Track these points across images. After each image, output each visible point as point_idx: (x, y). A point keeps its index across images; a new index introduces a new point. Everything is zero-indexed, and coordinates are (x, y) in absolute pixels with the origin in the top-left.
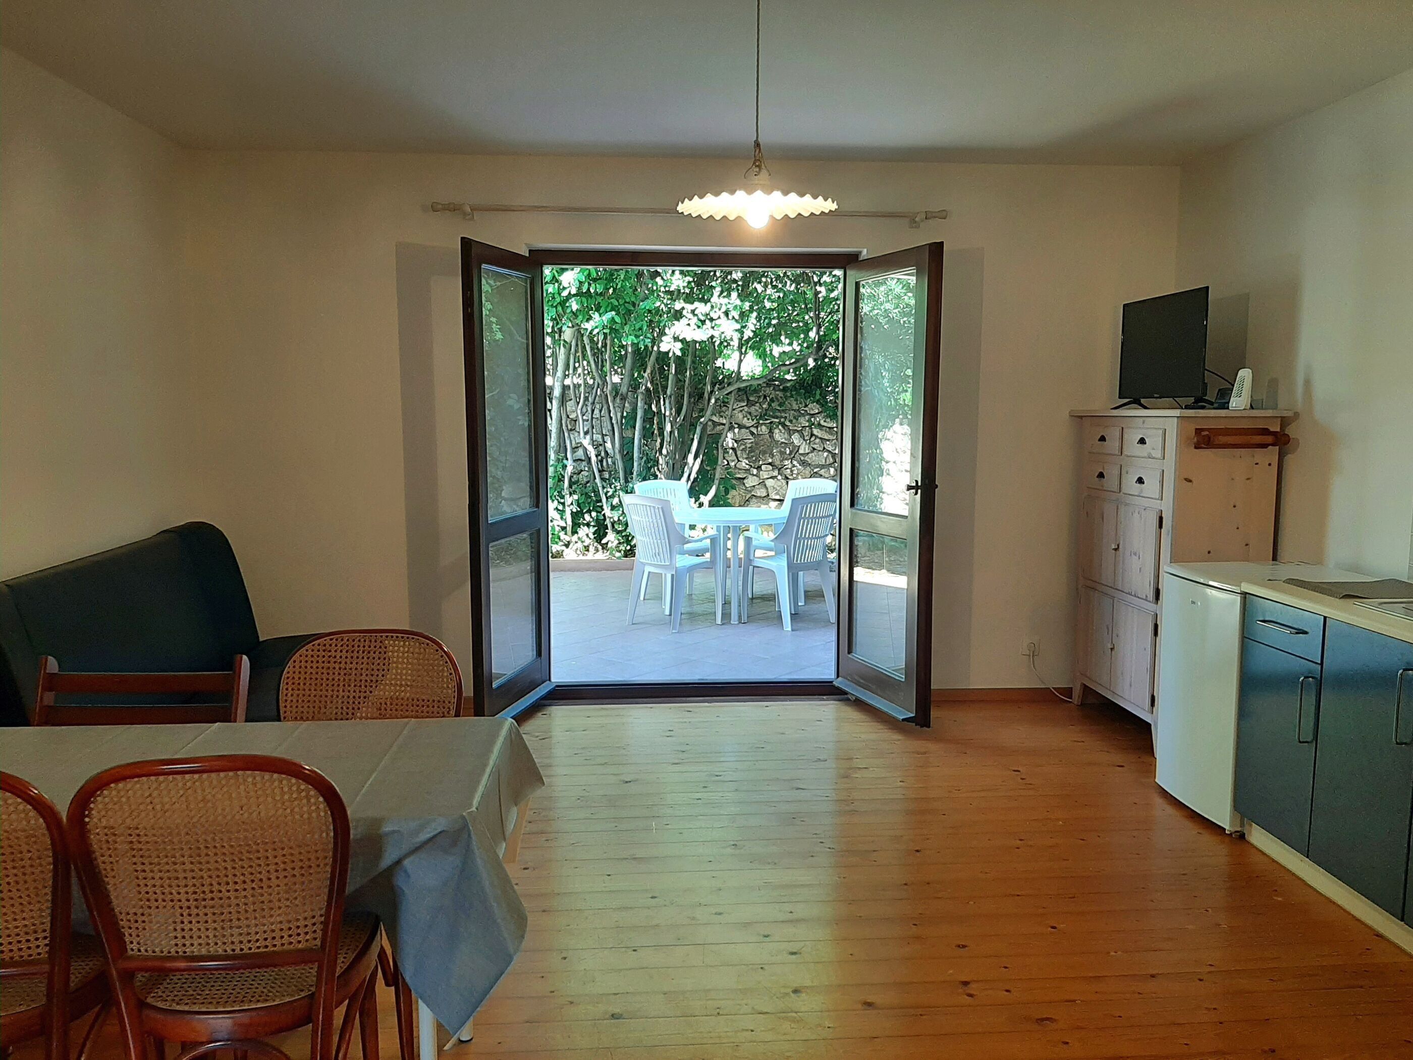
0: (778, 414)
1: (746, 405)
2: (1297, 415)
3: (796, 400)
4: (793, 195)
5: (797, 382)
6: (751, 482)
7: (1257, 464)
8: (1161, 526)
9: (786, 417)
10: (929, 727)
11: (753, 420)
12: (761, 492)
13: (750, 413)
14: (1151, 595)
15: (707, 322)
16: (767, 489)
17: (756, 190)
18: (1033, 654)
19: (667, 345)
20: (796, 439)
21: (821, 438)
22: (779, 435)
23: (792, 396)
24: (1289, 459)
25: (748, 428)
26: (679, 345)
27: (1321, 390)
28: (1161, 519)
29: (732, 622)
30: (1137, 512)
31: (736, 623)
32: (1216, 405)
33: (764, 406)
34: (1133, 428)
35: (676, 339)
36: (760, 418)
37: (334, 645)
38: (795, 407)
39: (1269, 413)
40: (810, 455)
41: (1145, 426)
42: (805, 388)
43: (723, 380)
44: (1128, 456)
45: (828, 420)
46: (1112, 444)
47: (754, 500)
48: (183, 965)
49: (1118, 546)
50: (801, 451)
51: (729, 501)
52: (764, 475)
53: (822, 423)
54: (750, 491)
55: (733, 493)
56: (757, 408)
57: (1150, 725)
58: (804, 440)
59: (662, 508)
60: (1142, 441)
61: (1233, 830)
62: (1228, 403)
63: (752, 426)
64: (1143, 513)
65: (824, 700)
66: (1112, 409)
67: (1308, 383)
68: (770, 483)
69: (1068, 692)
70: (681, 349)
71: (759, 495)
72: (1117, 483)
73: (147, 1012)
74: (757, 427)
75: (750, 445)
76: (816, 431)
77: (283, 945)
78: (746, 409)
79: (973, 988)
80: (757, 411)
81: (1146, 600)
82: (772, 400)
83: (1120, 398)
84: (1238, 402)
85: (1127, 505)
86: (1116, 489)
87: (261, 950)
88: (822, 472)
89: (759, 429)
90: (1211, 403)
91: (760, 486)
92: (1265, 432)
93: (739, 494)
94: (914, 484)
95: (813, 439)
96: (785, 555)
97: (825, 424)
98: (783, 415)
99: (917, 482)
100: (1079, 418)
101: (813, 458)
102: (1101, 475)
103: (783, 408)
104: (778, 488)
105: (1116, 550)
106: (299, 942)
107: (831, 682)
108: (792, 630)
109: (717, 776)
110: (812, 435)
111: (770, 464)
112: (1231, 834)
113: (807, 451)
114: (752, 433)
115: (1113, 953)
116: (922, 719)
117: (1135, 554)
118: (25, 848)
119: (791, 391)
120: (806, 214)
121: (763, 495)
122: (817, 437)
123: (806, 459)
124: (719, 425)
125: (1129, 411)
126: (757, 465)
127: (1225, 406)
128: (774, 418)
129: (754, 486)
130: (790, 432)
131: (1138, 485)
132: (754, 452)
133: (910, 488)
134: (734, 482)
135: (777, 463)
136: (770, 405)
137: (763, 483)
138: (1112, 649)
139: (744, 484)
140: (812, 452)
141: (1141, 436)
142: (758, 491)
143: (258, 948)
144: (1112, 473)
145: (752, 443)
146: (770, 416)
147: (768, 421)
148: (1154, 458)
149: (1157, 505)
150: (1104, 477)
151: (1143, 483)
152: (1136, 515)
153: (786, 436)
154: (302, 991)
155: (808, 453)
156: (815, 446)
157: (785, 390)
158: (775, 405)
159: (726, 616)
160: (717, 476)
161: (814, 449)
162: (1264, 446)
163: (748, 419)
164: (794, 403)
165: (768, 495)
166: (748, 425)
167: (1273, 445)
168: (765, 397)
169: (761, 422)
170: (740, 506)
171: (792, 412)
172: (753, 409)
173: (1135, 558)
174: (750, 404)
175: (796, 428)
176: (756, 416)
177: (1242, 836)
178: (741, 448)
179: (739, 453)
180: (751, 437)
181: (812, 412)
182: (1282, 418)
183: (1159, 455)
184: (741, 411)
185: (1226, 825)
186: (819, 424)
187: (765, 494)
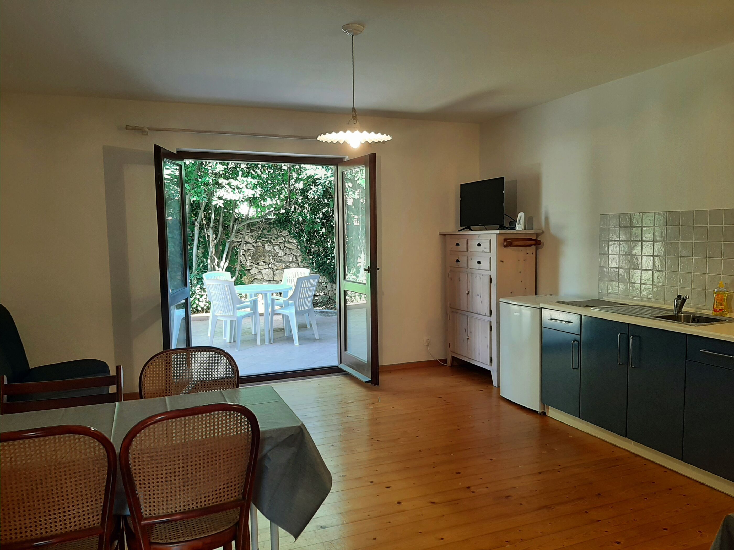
0: (267, 236)
1: (250, 232)
2: (543, 232)
3: (276, 229)
4: (373, 133)
5: (276, 220)
6: (254, 271)
7: (528, 253)
8: (491, 282)
9: (271, 238)
10: (378, 385)
11: (254, 239)
12: (259, 277)
13: (252, 236)
14: (488, 314)
15: (236, 189)
16: (262, 275)
17: (356, 130)
18: (428, 344)
19: (215, 202)
20: (276, 248)
21: (289, 248)
22: (268, 247)
23: (274, 227)
24: (540, 251)
25: (251, 244)
26: (222, 202)
27: (553, 221)
28: (491, 279)
29: (265, 343)
30: (478, 277)
31: (268, 343)
32: (509, 228)
33: (259, 232)
34: (474, 239)
35: (220, 198)
36: (258, 238)
37: (168, 357)
38: (276, 233)
39: (532, 231)
40: (284, 257)
41: (480, 238)
42: (280, 223)
43: (239, 219)
44: (471, 252)
45: (293, 239)
46: (463, 246)
47: (256, 281)
48: (178, 517)
49: (469, 292)
50: (279, 255)
51: (243, 282)
52: (261, 267)
53: (290, 240)
54: (254, 276)
55: (244, 277)
56: (256, 233)
57: (490, 371)
58: (281, 249)
59: (229, 286)
60: (479, 245)
61: (541, 411)
62: (515, 227)
63: (253, 243)
64: (481, 277)
65: (336, 375)
66: (458, 231)
67: (547, 219)
68: (263, 272)
69: (445, 361)
70: (223, 204)
71: (258, 278)
72: (466, 264)
73: (153, 547)
74: (256, 243)
75: (253, 252)
76: (287, 245)
77: (225, 499)
78: (250, 234)
79: (473, 489)
80: (256, 235)
81: (485, 315)
82: (264, 229)
83: (461, 226)
84: (519, 227)
85: (472, 273)
86: (466, 266)
87: (215, 504)
88: (291, 265)
89: (257, 244)
90: (507, 228)
91: (259, 273)
92: (530, 239)
93: (248, 278)
94: (367, 268)
95: (285, 249)
96: (294, 306)
97: (291, 241)
98: (270, 237)
99: (369, 267)
100: (444, 235)
101: (285, 258)
102: (458, 261)
103: (269, 233)
104: (269, 274)
105: (468, 294)
106: (232, 497)
107: (338, 366)
108: (299, 345)
109: (305, 415)
110: (285, 247)
111: (263, 262)
112: (540, 414)
113: (283, 255)
114: (254, 247)
115: (520, 467)
116: (375, 381)
117: (478, 295)
118: (91, 467)
119: (273, 224)
120: (376, 142)
121: (261, 278)
122: (287, 248)
123: (282, 259)
124: (236, 242)
125: (466, 232)
126: (257, 262)
127: (513, 228)
128: (265, 238)
129: (255, 274)
130: (273, 245)
131: (478, 264)
132: (255, 256)
133: (365, 270)
134: (245, 272)
135: (267, 261)
136: (262, 232)
137: (260, 272)
138: (468, 339)
139: (250, 273)
140: (285, 255)
141: (478, 243)
142: (258, 277)
143: (213, 503)
144: (463, 260)
145: (254, 251)
146: (263, 237)
147: (262, 240)
148: (486, 252)
149: (488, 273)
150: (459, 262)
151: (481, 263)
152: (478, 278)
153: (271, 247)
154: (230, 523)
155: (283, 256)
156: (287, 252)
157: (270, 224)
158: (265, 232)
159: (263, 341)
160: (238, 269)
161: (286, 254)
162: (530, 246)
163: (251, 239)
164: (275, 231)
165: (263, 278)
166: (251, 242)
167: (534, 245)
168: (259, 227)
169: (258, 240)
170: (248, 284)
171: (274, 235)
172: (253, 234)
173: (478, 297)
174: (252, 231)
175: (276, 243)
176: (255, 237)
177: (544, 414)
178: (248, 254)
179: (247, 256)
180: (253, 248)
181: (284, 235)
182: (536, 233)
183: (488, 251)
184: (248, 235)
185: (538, 410)
186: (288, 241)
187: (261, 277)
